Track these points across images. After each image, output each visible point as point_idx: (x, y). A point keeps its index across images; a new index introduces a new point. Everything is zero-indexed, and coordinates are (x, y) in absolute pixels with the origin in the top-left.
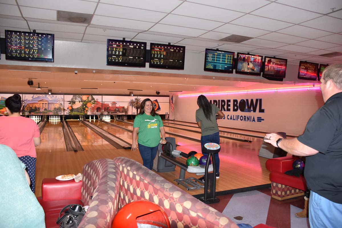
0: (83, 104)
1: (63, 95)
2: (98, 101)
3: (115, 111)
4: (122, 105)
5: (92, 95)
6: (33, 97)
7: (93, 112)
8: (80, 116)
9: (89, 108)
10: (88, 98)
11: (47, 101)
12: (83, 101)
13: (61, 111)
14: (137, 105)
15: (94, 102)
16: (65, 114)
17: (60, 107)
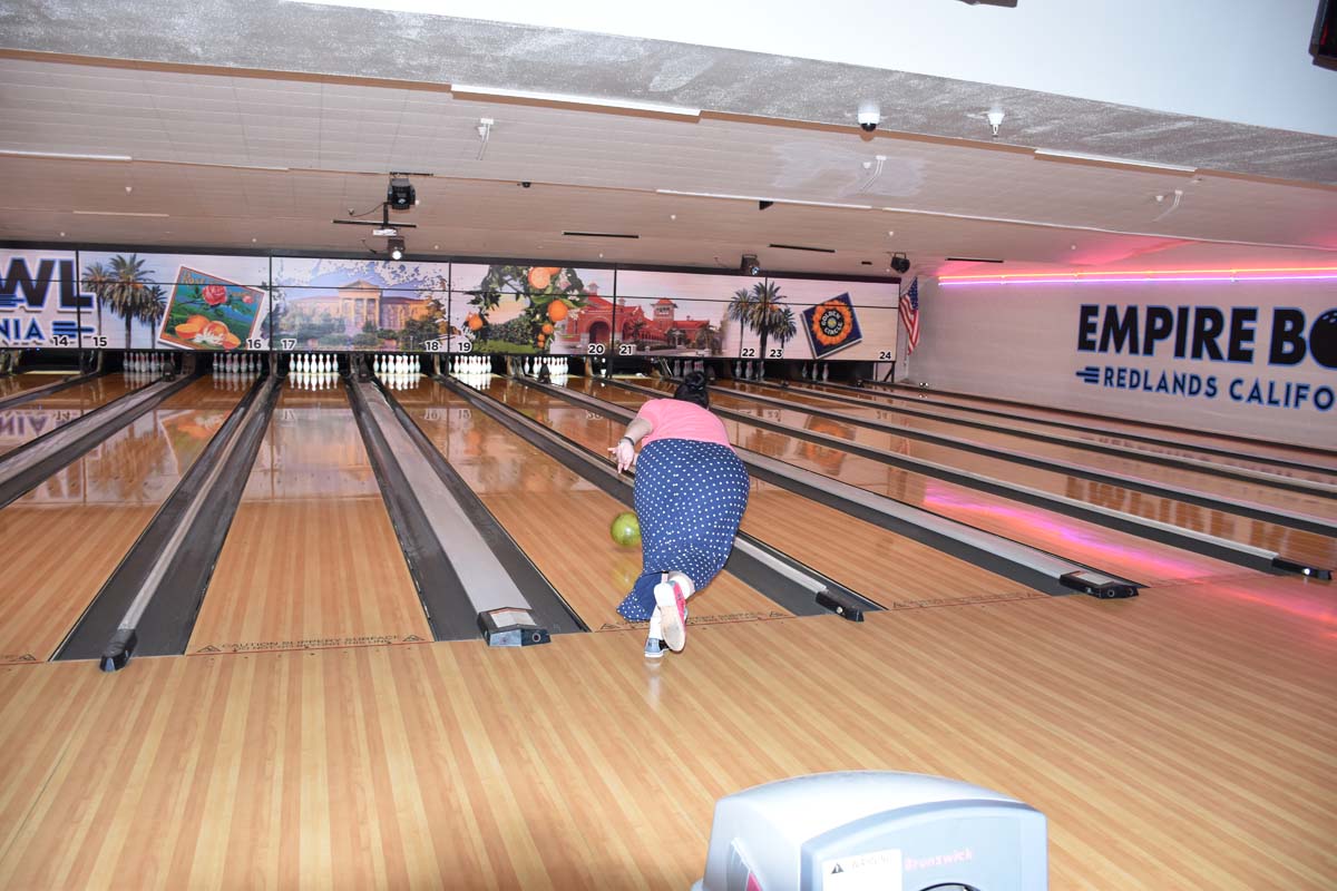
0: (532, 305)
1: (447, 265)
2: (595, 296)
3: (670, 341)
4: (698, 316)
5: (571, 265)
6: (316, 269)
7: (572, 343)
8: (508, 359)
9: (558, 324)
10: (554, 278)
11: (376, 289)
12: (531, 290)
13: (436, 336)
14: (764, 317)
15: (578, 296)
16: (455, 348)
17: (431, 318)
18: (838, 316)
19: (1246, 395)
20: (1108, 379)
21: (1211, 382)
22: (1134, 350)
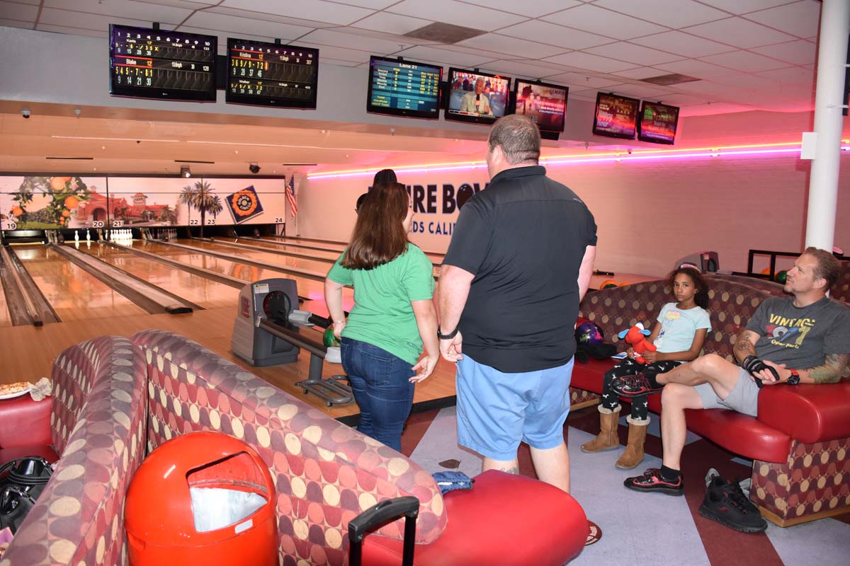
0: (54, 200)
2: (95, 193)
3: (145, 218)
4: (161, 201)
5: (78, 175)
7: (82, 222)
8: (48, 233)
9: (72, 210)
10: (68, 183)
12: (53, 191)
14: (202, 201)
15: (84, 193)
16: (5, 227)
18: (248, 199)
21: (421, 225)
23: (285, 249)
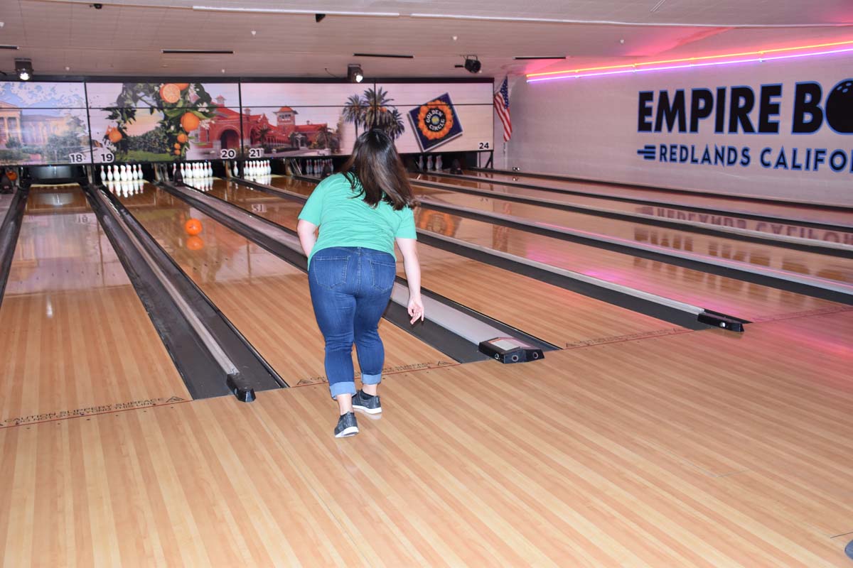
0: (166, 118)
1: (83, 84)
2: (222, 108)
3: (293, 144)
4: (316, 121)
5: (199, 81)
7: (205, 150)
8: (156, 167)
9: (192, 134)
10: (184, 93)
11: (16, 108)
12: (164, 105)
13: (79, 149)
14: (376, 118)
15: (207, 108)
16: (98, 160)
17: (72, 133)
18: (440, 114)
19: (774, 163)
20: (663, 155)
21: (745, 153)
22: (682, 129)
23: (492, 189)
